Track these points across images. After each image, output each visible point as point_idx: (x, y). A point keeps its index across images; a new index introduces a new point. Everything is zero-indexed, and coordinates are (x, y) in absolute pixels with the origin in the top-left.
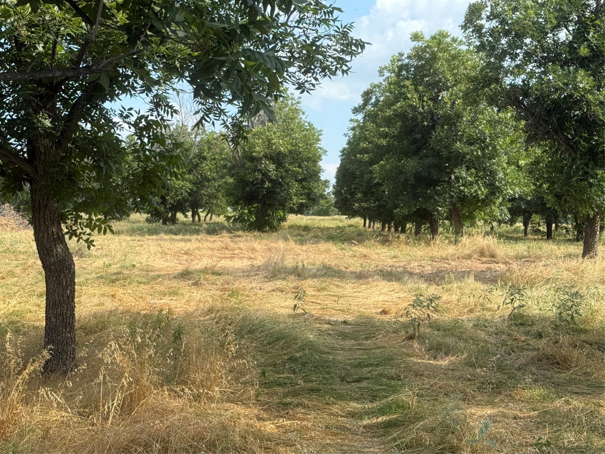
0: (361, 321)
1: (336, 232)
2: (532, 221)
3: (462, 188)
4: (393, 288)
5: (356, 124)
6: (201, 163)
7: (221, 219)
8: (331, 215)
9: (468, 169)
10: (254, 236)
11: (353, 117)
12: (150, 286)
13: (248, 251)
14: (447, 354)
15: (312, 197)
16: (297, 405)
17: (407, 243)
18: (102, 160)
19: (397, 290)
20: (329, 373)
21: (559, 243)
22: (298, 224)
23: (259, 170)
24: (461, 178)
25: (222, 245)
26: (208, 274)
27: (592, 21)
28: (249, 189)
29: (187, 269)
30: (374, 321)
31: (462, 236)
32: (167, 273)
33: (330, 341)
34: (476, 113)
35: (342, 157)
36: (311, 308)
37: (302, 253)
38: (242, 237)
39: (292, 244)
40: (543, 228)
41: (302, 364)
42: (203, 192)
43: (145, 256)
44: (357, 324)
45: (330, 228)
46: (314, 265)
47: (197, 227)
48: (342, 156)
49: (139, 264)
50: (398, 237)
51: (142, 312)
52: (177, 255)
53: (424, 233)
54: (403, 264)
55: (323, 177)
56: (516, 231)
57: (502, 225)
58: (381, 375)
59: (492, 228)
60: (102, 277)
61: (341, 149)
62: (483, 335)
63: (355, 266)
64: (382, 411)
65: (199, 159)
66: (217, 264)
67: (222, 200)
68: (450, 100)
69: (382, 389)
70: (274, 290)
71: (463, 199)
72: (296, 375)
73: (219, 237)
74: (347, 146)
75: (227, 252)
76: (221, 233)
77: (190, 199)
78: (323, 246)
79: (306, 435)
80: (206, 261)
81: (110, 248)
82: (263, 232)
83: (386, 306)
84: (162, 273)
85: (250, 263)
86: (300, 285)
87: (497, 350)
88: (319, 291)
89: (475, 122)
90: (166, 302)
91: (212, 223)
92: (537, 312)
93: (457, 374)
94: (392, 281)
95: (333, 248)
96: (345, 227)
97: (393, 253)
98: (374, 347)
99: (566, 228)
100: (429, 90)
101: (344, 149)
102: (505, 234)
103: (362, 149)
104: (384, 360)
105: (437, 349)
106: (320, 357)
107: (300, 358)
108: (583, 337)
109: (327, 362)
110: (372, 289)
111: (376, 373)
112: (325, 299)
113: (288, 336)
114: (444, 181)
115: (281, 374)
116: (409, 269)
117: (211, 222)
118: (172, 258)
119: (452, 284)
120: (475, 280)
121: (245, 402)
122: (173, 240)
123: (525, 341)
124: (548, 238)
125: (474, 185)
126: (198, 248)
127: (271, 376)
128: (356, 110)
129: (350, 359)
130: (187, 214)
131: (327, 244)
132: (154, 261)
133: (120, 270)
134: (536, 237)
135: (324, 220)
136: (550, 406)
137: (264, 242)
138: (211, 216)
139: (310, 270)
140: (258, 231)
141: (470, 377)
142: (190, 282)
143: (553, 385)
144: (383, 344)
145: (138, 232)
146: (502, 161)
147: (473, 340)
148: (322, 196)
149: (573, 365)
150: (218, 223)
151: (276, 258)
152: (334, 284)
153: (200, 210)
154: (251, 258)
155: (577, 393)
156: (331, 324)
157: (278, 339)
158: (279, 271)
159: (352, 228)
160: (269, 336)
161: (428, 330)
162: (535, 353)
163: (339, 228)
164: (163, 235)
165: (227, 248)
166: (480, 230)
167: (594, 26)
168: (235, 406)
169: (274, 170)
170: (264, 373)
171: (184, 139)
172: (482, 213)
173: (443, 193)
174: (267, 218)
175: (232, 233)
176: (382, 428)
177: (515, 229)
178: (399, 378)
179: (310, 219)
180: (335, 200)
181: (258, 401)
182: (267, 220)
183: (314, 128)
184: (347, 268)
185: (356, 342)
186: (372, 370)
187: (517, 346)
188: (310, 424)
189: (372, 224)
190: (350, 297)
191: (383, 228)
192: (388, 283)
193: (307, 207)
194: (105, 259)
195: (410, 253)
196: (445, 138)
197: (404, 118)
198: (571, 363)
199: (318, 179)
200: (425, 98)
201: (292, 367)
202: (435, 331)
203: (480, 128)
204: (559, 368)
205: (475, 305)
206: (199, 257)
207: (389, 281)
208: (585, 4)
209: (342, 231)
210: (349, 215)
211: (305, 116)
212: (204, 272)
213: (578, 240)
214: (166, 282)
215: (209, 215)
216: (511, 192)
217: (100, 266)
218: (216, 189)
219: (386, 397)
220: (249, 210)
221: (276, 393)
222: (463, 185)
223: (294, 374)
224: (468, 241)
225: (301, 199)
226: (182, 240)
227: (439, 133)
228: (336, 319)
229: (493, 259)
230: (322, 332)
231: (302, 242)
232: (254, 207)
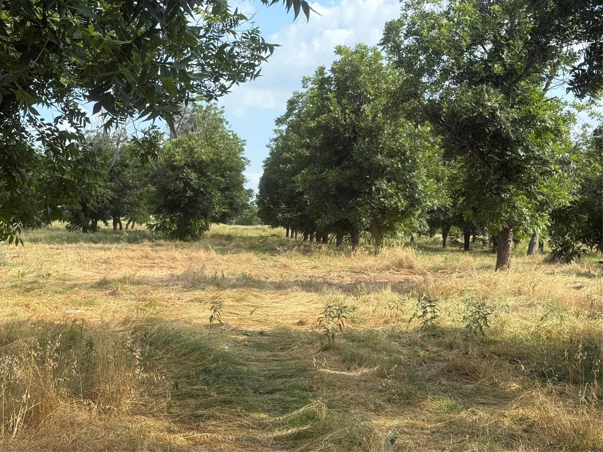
0: (278, 332)
1: (258, 242)
2: (450, 233)
3: (382, 199)
4: (311, 299)
5: (279, 135)
6: (123, 171)
7: (143, 227)
8: (254, 225)
9: (389, 181)
10: (176, 245)
11: (276, 127)
12: (66, 296)
13: (168, 261)
14: (360, 365)
15: (235, 206)
16: (209, 417)
17: (328, 254)
18: (14, 168)
19: (315, 301)
20: (242, 384)
21: (475, 254)
22: (221, 234)
23: (181, 179)
24: (382, 190)
25: (143, 254)
26: (125, 283)
27: (507, 40)
28: (171, 198)
29: (105, 279)
30: (290, 332)
31: (382, 247)
32: (84, 282)
33: (246, 351)
34: (396, 127)
35: (265, 168)
36: (229, 318)
37: (223, 262)
38: (163, 245)
39: (213, 254)
40: (461, 240)
41: (216, 375)
42: (125, 199)
43: (63, 265)
44: (273, 335)
45: (253, 237)
46: (234, 275)
47: (118, 236)
48: (265, 166)
49: (56, 273)
50: (320, 248)
51: (56, 322)
52: (95, 263)
53: (345, 244)
54: (323, 274)
55: (246, 186)
56: (435, 242)
57: (422, 236)
58: (293, 387)
59: (412, 239)
60: (16, 286)
61: (265, 159)
62: (395, 345)
63: (275, 276)
64: (292, 423)
65: (122, 167)
66: (136, 274)
67: (144, 208)
68: (371, 113)
69: (294, 401)
70: (192, 301)
71: (383, 210)
72: (209, 386)
73: (140, 246)
74: (270, 156)
75: (147, 261)
76: (142, 242)
77: (112, 207)
78: (244, 256)
79: (216, 447)
80: (125, 270)
81: (27, 255)
82: (185, 241)
83: (304, 317)
84: (80, 282)
85: (169, 272)
86: (219, 295)
87: (409, 361)
88: (237, 301)
89: (395, 135)
90: (82, 311)
91: (133, 232)
92: (449, 323)
93: (369, 384)
94: (311, 292)
95: (253, 257)
96: (267, 236)
97: (313, 264)
98: (289, 358)
99: (483, 240)
100: (352, 102)
101: (268, 159)
102: (425, 245)
103: (285, 159)
104: (298, 371)
105: (351, 360)
106: (234, 368)
107: (214, 369)
108: (492, 348)
109: (241, 373)
110: (290, 299)
111: (290, 384)
112: (244, 309)
113: (203, 347)
114: (365, 193)
115: (195, 385)
116: (328, 280)
117: (132, 230)
118: (91, 267)
119: (369, 295)
120: (392, 291)
121: (156, 414)
122: (92, 247)
123: (437, 352)
124: (465, 250)
125: (394, 197)
126: (118, 257)
127: (185, 388)
128: (279, 121)
129: (264, 371)
130: (109, 221)
131: (248, 254)
132: (71, 269)
133: (35, 278)
134: (454, 248)
135: (248, 229)
136: (455, 417)
137: (185, 251)
138: (133, 224)
139: (230, 280)
140: (180, 240)
141: (381, 388)
142: (108, 292)
143: (461, 396)
144: (298, 355)
145: (57, 240)
146: (421, 173)
147: (386, 351)
148: (245, 206)
149: (481, 376)
150: (140, 231)
151: (196, 267)
152: (253, 295)
153: (121, 218)
154: (171, 268)
155: (483, 404)
156: (247, 335)
157: (193, 350)
158: (198, 281)
159: (274, 238)
160: (185, 347)
161: (344, 341)
162: (445, 364)
163: (262, 237)
164: (82, 243)
165: (147, 257)
166: (400, 242)
167: (508, 45)
168: (146, 418)
169: (196, 179)
170: (176, 385)
171: (106, 146)
172: (402, 225)
173: (364, 204)
174: (189, 227)
175: (153, 242)
176: (291, 440)
177: (434, 240)
178: (311, 389)
179: (233, 228)
180: (258, 210)
181: (170, 413)
182: (189, 229)
183: (237, 137)
184: (267, 278)
185: (272, 353)
186: (286, 382)
187: (428, 357)
188: (220, 437)
189: (295, 234)
190: (269, 307)
191: (306, 238)
192: (307, 294)
193: (230, 217)
194: (20, 268)
195: (330, 264)
196: (367, 151)
197: (327, 130)
198: (479, 374)
199: (242, 189)
200: (347, 111)
201: (206, 379)
202: (349, 342)
203: (401, 141)
204: (468, 379)
205: (391, 316)
206: (118, 266)
207: (308, 291)
208: (500, 23)
209: (264, 241)
210: (272, 224)
211: (229, 125)
212: (121, 282)
213: (494, 252)
214: (83, 292)
215: (131, 223)
216: (430, 204)
217: (15, 274)
218: (138, 198)
219: (297, 408)
220: (171, 219)
221: (188, 405)
222: (383, 197)
223: (207, 385)
224: (387, 252)
225: (224, 209)
226: (101, 249)
227: (361, 146)
228: (252, 330)
229: (411, 270)
230: (239, 343)
231: (223, 252)
232: (176, 216)
